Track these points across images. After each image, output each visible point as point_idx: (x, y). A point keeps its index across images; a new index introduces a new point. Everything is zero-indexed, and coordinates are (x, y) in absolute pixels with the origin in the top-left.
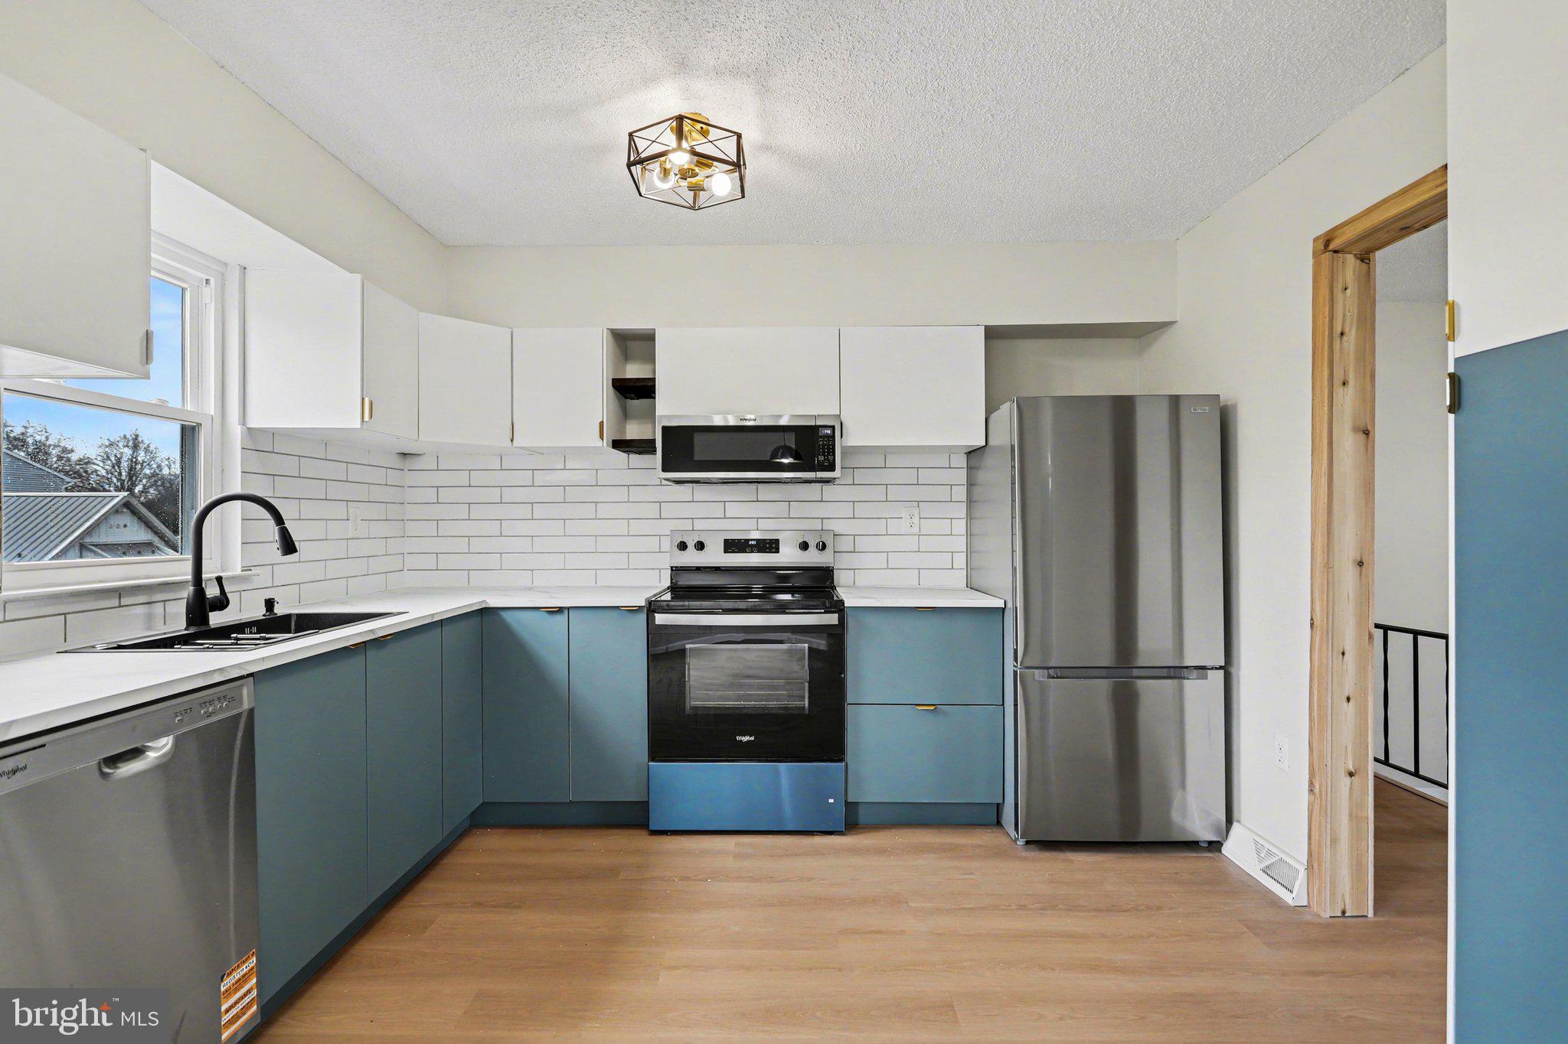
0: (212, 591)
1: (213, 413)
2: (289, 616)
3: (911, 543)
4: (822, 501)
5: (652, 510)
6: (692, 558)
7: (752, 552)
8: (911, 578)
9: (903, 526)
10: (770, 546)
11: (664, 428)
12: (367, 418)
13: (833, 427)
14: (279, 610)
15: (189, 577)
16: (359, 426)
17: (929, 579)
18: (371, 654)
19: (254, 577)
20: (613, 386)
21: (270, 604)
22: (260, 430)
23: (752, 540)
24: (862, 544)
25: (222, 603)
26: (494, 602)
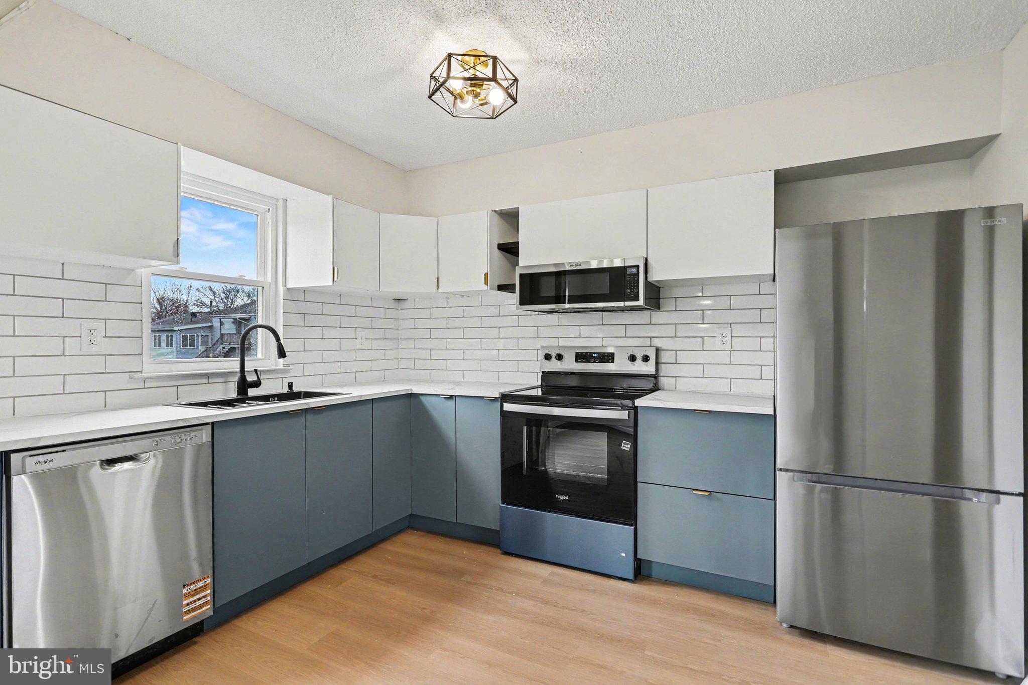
0: (251, 378)
1: (270, 281)
2: (300, 392)
3: (724, 357)
4: (651, 324)
5: (532, 332)
6: (554, 366)
7: (594, 362)
8: (722, 386)
9: (717, 343)
10: (608, 358)
11: (521, 275)
12: (336, 279)
13: (638, 267)
14: (295, 389)
15: (238, 370)
16: (331, 284)
17: (739, 387)
18: (309, 417)
19: (291, 370)
20: (498, 249)
21: (290, 386)
22: (292, 289)
23: (595, 353)
24: (682, 358)
25: (257, 384)
26: (416, 390)
